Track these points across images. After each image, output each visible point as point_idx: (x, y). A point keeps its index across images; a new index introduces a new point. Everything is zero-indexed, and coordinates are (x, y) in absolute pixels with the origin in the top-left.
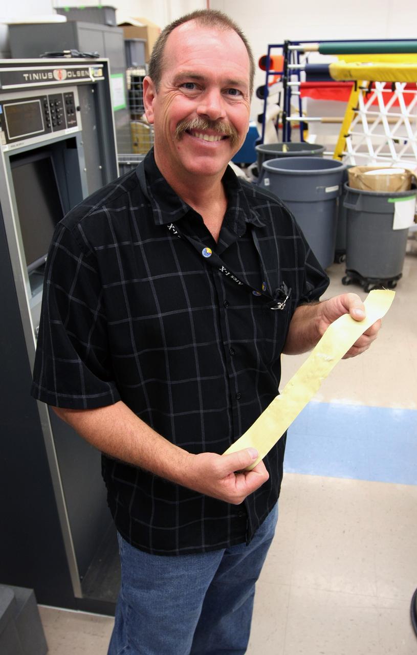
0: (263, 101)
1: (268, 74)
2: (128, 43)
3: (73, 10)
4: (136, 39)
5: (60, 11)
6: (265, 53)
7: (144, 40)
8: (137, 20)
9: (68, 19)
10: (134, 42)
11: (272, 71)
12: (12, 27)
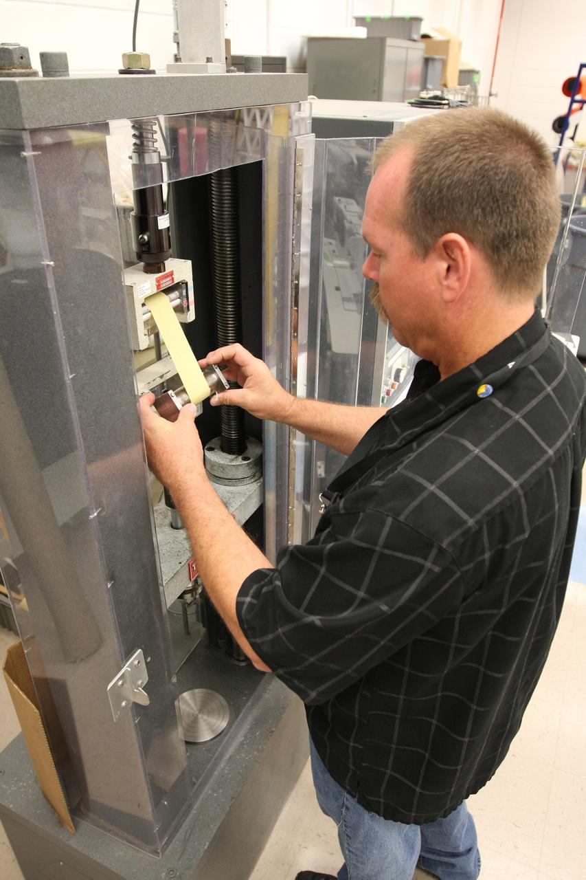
0: (560, 135)
1: (573, 101)
2: (427, 61)
3: (376, 20)
4: (437, 57)
5: (360, 21)
6: (575, 74)
7: (444, 57)
8: (439, 31)
9: (368, 32)
10: (433, 60)
11: (578, 97)
12: (311, 40)
